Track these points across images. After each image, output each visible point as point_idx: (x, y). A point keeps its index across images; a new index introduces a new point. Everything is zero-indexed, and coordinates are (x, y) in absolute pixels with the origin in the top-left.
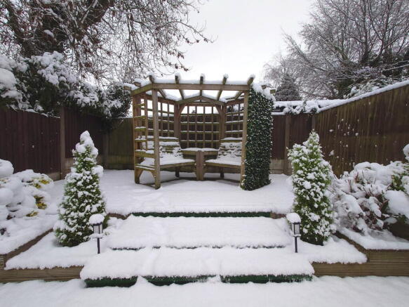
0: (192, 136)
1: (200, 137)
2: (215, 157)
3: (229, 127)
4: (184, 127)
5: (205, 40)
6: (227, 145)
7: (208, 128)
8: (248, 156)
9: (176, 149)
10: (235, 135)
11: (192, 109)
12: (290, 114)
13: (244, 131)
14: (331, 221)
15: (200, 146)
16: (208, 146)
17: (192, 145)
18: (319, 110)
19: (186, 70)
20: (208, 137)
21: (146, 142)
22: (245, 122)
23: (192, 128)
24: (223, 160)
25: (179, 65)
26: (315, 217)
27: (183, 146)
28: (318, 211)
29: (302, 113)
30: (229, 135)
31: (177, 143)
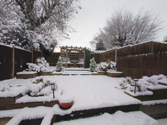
0: (73, 58)
1: (75, 58)
2: (78, 62)
3: (81, 56)
4: (71, 56)
5: (75, 31)
6: (81, 60)
7: (76, 56)
8: (85, 62)
9: (69, 61)
10: (83, 58)
11: (73, 51)
12: (95, 53)
13: (84, 57)
14: (95, 69)
15: (74, 60)
16: (76, 60)
17: (73, 60)
18: (101, 53)
19: (69, 39)
20: (76, 58)
21: (64, 58)
22: (84, 55)
23: (73, 56)
24: (80, 63)
25: (67, 38)
26: (93, 69)
27: (71, 60)
28: (93, 68)
29: (97, 53)
30: (81, 58)
31: (69, 59)
